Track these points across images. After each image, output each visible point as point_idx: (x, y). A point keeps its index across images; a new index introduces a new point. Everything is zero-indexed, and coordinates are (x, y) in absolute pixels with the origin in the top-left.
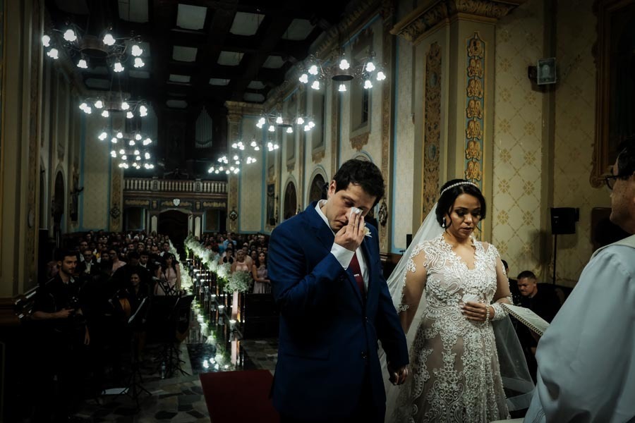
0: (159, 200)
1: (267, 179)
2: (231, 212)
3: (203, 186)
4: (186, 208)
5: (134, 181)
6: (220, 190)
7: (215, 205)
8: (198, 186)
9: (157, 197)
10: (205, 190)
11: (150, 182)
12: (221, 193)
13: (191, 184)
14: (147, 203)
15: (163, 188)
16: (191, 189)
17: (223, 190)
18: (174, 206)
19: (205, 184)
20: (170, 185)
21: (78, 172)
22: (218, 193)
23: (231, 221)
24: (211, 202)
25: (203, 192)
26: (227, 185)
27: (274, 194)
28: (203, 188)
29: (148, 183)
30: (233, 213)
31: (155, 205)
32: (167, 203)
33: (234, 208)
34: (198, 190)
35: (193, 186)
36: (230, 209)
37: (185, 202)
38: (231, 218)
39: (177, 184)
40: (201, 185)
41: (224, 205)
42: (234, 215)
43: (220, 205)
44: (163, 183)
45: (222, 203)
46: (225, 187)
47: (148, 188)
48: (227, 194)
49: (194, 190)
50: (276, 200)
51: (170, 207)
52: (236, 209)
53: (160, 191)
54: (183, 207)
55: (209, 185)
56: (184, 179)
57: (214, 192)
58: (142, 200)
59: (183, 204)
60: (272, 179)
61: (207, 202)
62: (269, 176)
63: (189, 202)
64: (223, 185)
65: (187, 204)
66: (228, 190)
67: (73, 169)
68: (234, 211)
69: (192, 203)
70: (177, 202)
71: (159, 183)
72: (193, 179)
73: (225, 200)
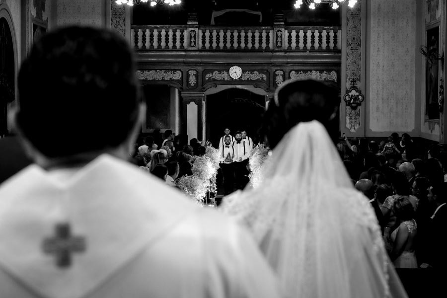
0: (200, 69)
1: (427, 17)
2: (348, 92)
3: (290, 37)
4: (256, 83)
5: (152, 31)
6: (324, 45)
7: (315, 76)
8: (279, 37)
9: (196, 64)
10: (294, 45)
11: (182, 32)
12: (328, 50)
13: (264, 34)
14: (177, 76)
15: (207, 45)
16: (264, 45)
17: (332, 45)
18: (232, 81)
19: (294, 34)
20: (221, 37)
21: (44, 18)
22: (320, 50)
23: (348, 109)
24: (305, 71)
25: (290, 50)
26: (339, 33)
27: (437, 50)
28: (290, 42)
29: (178, 33)
30: (354, 93)
31: (192, 79)
32: (217, 75)
33: (354, 81)
34: (278, 48)
35: (268, 37)
36: (345, 84)
37: (252, 72)
38: (349, 104)
39: (236, 34)
40: (286, 34)
41: (334, 75)
42: (356, 98)
43: (325, 75)
44: (207, 34)
45: (329, 71)
46: (335, 37)
47: (178, 44)
48: (340, 51)
49: (271, 46)
50: (440, 61)
51: (224, 82)
52: (359, 85)
53: (204, 49)
54: (249, 82)
55: (301, 34)
56: (251, 22)
57: (313, 49)
58: (167, 70)
59: (248, 76)
60: (433, 17)
61: (297, 71)
62: (429, 9)
63: (260, 71)
64: (332, 34)
65: (256, 76)
66: (342, 44)
67: (33, 11)
68: (354, 88)
69: (267, 73)
70: (236, 72)
71: (201, 34)
72: (269, 22)
73: (336, 66)
